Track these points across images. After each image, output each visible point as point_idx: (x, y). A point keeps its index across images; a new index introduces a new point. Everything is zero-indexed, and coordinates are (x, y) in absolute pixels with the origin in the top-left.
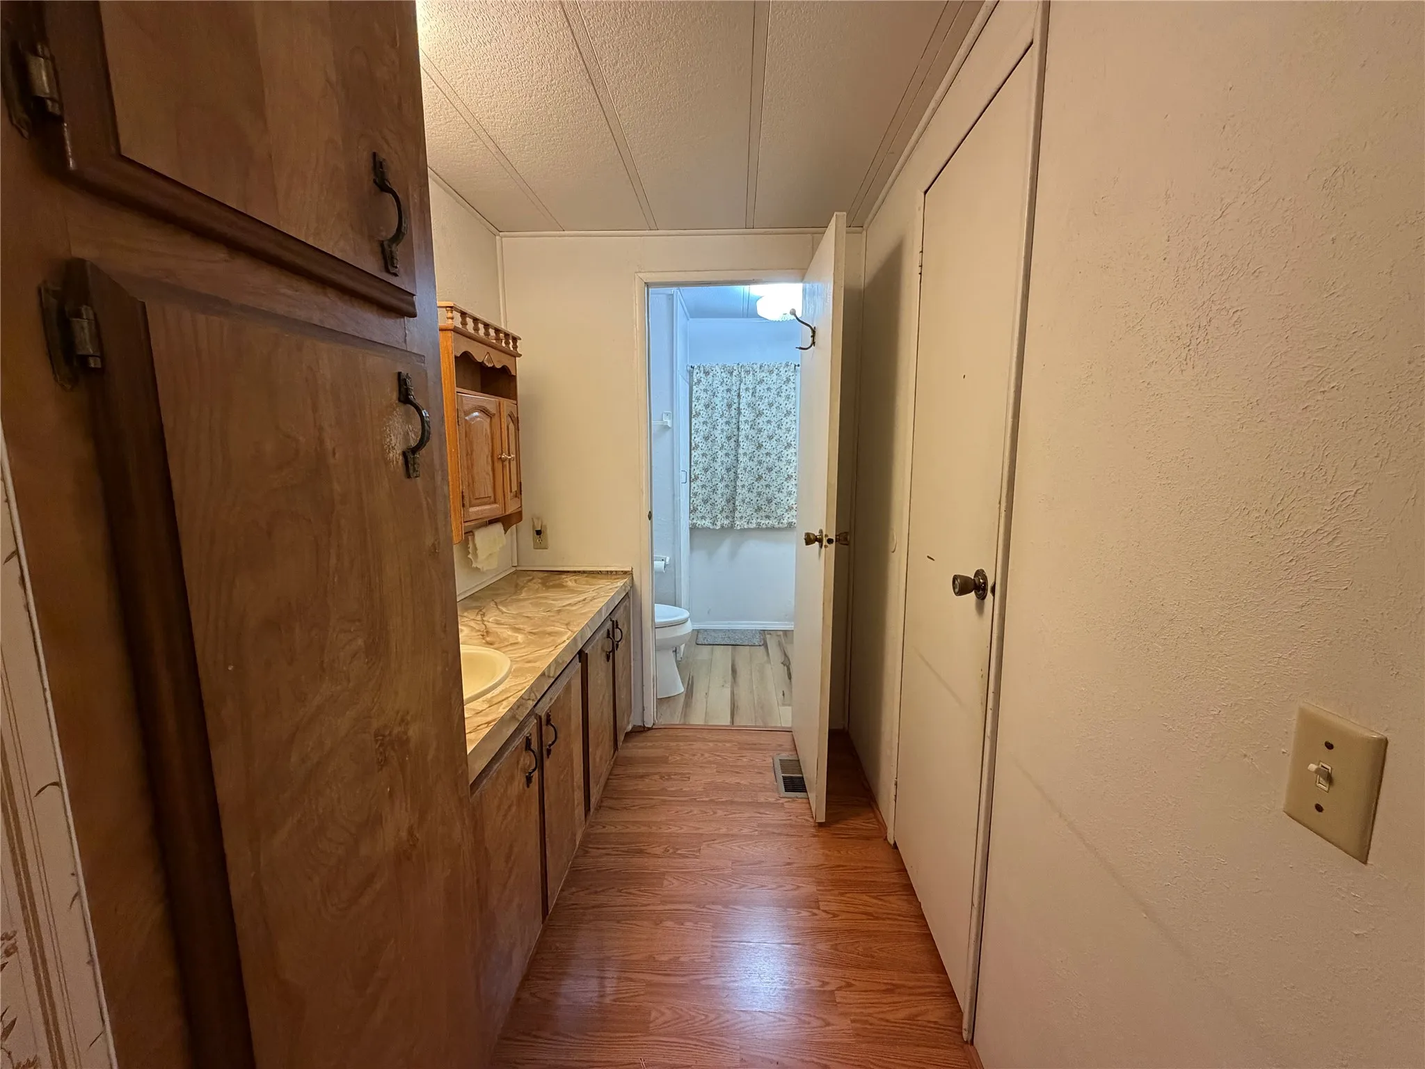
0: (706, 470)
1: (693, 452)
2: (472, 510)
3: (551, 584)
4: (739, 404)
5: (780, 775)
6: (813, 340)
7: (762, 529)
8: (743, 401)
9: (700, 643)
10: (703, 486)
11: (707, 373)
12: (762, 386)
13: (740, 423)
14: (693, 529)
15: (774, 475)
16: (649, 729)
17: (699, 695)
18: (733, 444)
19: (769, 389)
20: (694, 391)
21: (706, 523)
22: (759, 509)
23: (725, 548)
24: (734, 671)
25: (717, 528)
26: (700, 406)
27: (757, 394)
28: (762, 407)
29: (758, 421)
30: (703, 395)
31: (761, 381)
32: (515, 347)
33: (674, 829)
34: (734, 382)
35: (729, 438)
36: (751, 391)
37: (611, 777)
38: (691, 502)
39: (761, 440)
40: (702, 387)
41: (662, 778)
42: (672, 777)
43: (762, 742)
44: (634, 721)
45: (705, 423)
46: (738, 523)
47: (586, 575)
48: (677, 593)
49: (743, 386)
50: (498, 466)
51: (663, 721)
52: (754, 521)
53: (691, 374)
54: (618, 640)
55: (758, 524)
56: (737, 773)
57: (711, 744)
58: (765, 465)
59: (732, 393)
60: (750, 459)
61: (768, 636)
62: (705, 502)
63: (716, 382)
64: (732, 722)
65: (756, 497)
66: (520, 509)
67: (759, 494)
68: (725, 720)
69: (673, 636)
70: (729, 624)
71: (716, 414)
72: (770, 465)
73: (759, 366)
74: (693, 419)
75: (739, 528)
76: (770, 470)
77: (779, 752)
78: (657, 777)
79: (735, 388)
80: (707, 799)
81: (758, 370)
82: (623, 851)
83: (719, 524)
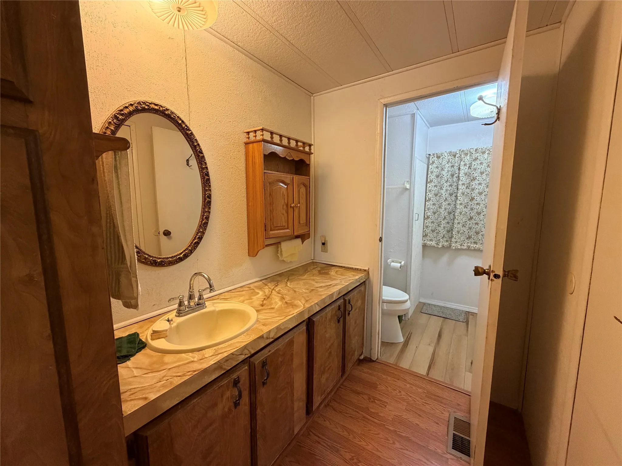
0: (434, 213)
1: (427, 203)
2: (271, 232)
3: (323, 272)
4: (459, 174)
5: (452, 432)
6: (498, 116)
7: (471, 250)
8: (462, 172)
9: (423, 312)
10: (432, 222)
11: (438, 157)
12: (477, 162)
13: (459, 185)
14: (424, 246)
15: (481, 217)
16: (374, 361)
17: (412, 347)
18: (453, 198)
19: (481, 163)
20: (430, 168)
21: (433, 243)
22: (469, 237)
23: (445, 258)
24: (440, 336)
25: (440, 247)
26: (433, 177)
27: (472, 167)
28: (476, 175)
29: (472, 184)
30: (436, 170)
31: (476, 159)
32: (310, 149)
33: (363, 443)
34: (456, 161)
35: (451, 195)
36: (468, 166)
37: (342, 386)
38: (424, 231)
39: (473, 195)
40: (435, 165)
41: (369, 399)
42: (376, 401)
43: (445, 397)
44: (365, 354)
45: (435, 186)
46: (453, 245)
47: (344, 268)
48: (407, 284)
49: (462, 163)
50: (291, 210)
51: (384, 359)
52: (466, 245)
53: (429, 158)
54: (350, 310)
55: (469, 247)
56: (420, 416)
57: (408, 386)
58: (476, 210)
59: (455, 167)
60: (465, 207)
61: (471, 317)
62: (433, 231)
63: (444, 162)
64: (428, 374)
65: (468, 230)
66: (308, 232)
67: (470, 228)
68: (423, 371)
69: (395, 309)
70: (445, 303)
71: (443, 181)
72: (479, 210)
73: (475, 150)
74: (428, 184)
75: (454, 248)
76: (479, 214)
77: (456, 410)
78: (366, 397)
79: (457, 164)
80: (392, 429)
81: (474, 152)
82: (327, 445)
83: (441, 244)
